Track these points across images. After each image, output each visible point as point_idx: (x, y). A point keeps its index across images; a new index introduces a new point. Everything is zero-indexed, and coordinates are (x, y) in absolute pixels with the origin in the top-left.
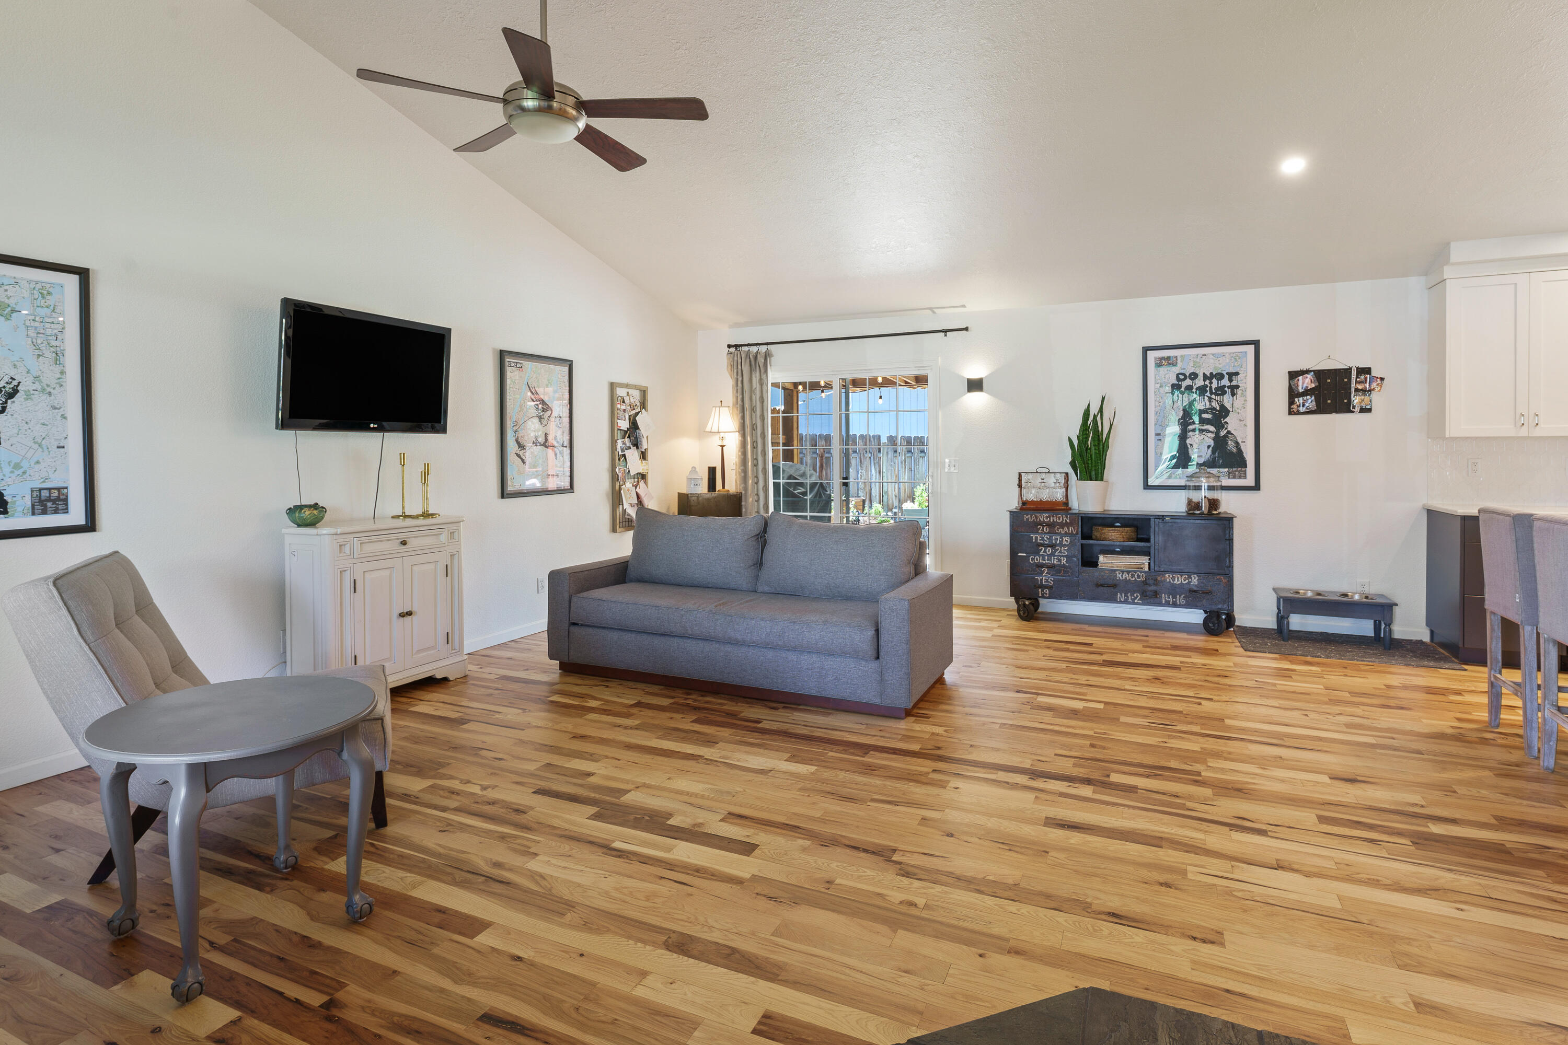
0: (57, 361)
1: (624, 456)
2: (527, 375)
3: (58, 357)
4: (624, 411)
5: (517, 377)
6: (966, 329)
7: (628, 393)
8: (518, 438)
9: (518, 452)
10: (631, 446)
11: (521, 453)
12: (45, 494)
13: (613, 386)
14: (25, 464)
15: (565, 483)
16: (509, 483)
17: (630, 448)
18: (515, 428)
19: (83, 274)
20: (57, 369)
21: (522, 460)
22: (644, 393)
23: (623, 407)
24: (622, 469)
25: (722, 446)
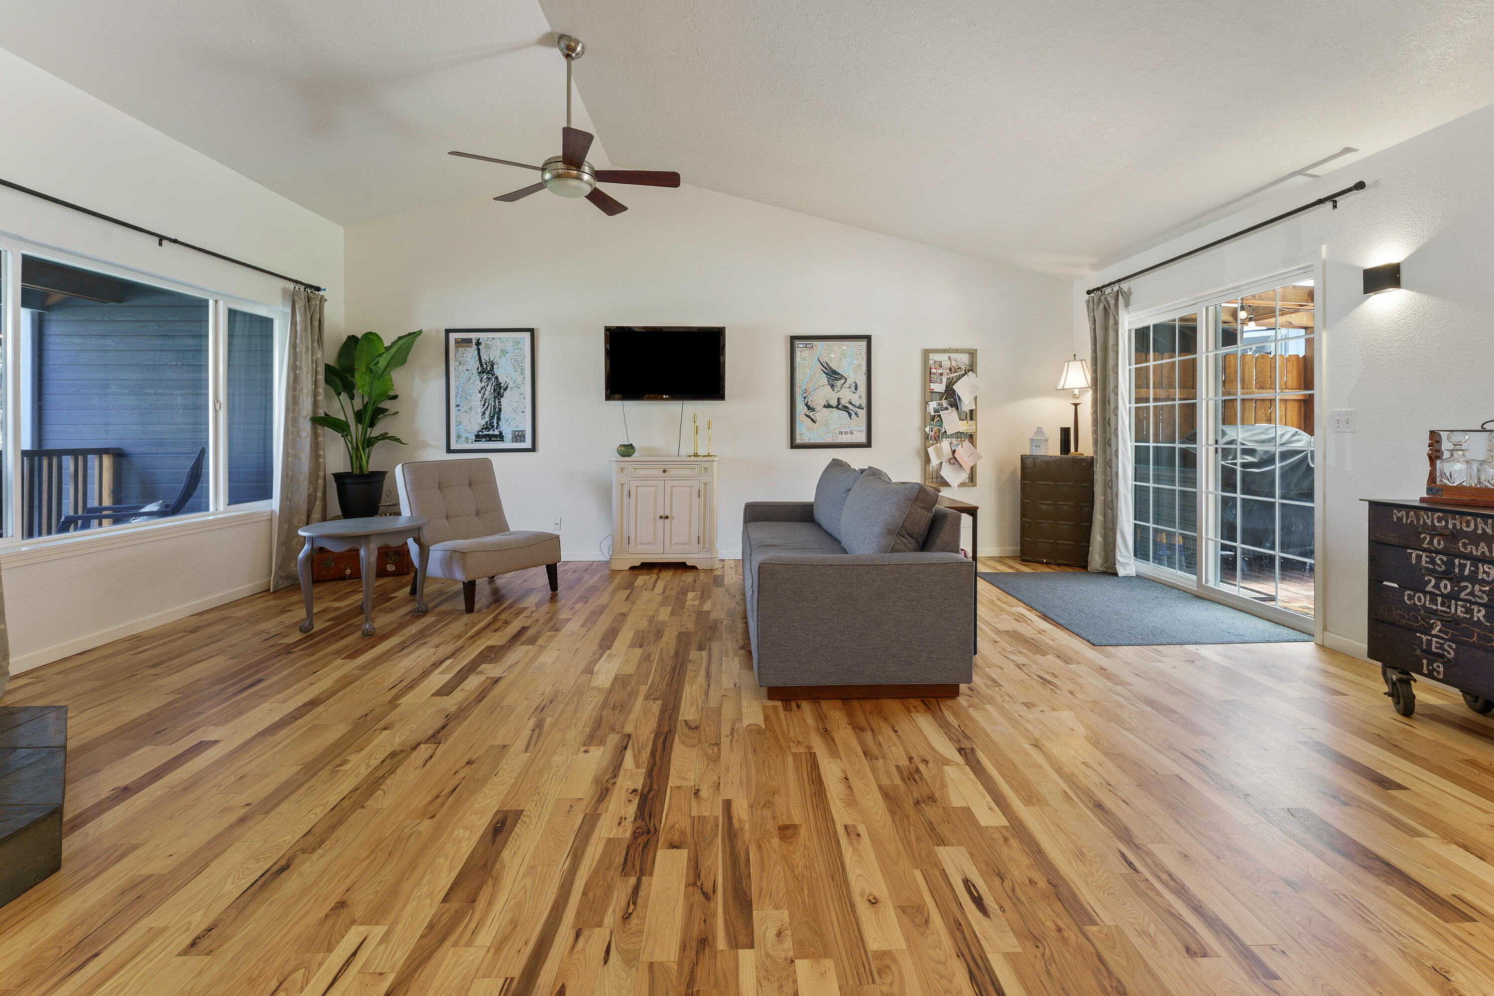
0: (522, 373)
1: (939, 416)
2: (818, 352)
3: (522, 370)
4: (941, 374)
5: (807, 355)
6: (1360, 186)
7: (950, 357)
8: (807, 402)
9: (807, 413)
10: (949, 407)
11: (811, 414)
12: (517, 433)
13: (926, 353)
14: (510, 420)
15: (862, 439)
16: (798, 437)
17: (947, 409)
18: (804, 395)
19: (532, 331)
20: (522, 377)
21: (812, 420)
22: (972, 354)
23: (940, 371)
24: (935, 429)
25: (1076, 405)
